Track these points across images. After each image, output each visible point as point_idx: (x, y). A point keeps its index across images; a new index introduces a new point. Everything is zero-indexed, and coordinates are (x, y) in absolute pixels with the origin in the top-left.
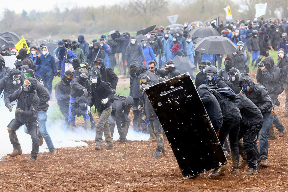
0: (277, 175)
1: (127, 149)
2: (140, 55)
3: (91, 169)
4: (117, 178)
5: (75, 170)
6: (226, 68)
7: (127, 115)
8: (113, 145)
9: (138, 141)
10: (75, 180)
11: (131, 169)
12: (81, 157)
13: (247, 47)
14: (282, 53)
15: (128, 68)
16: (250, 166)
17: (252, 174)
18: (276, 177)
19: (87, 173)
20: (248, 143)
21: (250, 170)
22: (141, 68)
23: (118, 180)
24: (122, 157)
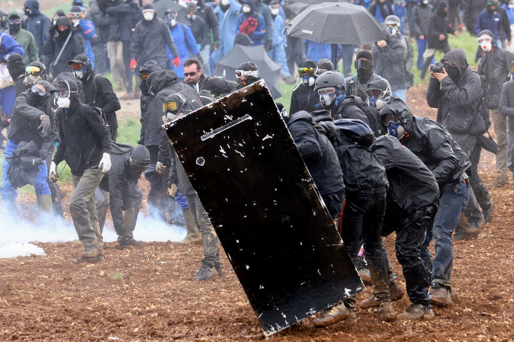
0: (479, 321)
1: (135, 262)
2: (166, 45)
3: (53, 307)
4: (113, 329)
5: (16, 311)
6: (358, 76)
7: (134, 184)
8: (103, 253)
9: (160, 244)
10: (15, 334)
11: (145, 308)
12: (29, 279)
13: (407, 26)
14: (487, 40)
15: (136, 77)
16: (415, 302)
17: (422, 319)
18: (477, 326)
19: (42, 318)
20: (407, 252)
21: (417, 310)
22: (164, 77)
23: (113, 332)
24: (123, 281)
